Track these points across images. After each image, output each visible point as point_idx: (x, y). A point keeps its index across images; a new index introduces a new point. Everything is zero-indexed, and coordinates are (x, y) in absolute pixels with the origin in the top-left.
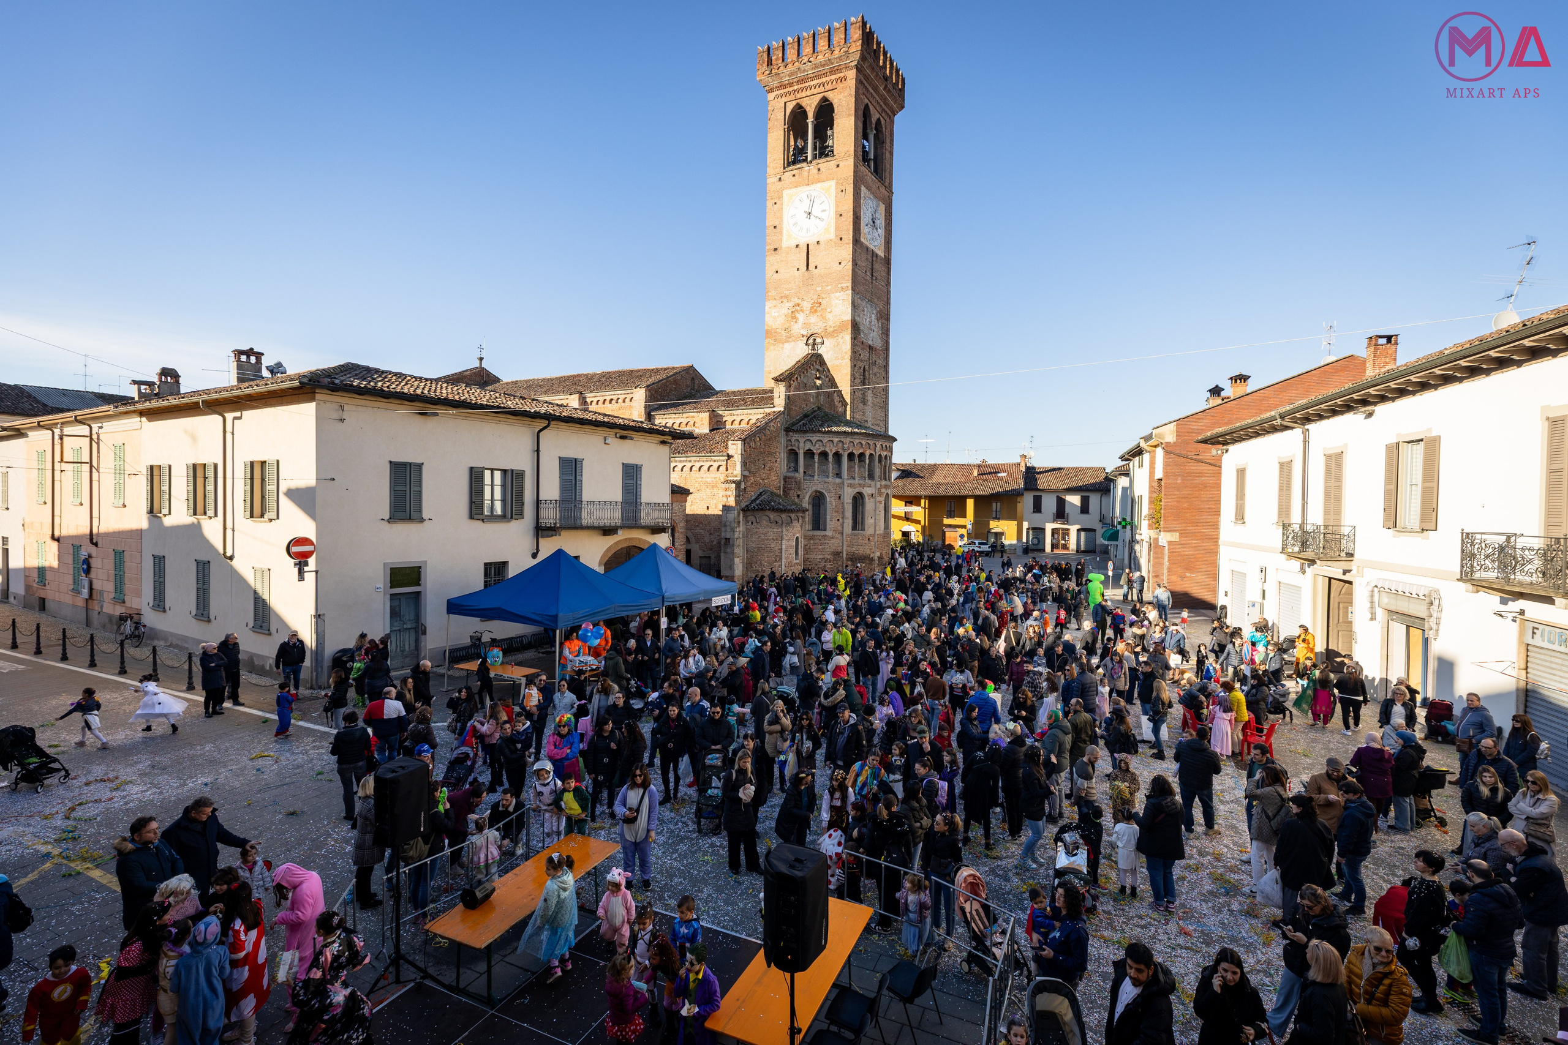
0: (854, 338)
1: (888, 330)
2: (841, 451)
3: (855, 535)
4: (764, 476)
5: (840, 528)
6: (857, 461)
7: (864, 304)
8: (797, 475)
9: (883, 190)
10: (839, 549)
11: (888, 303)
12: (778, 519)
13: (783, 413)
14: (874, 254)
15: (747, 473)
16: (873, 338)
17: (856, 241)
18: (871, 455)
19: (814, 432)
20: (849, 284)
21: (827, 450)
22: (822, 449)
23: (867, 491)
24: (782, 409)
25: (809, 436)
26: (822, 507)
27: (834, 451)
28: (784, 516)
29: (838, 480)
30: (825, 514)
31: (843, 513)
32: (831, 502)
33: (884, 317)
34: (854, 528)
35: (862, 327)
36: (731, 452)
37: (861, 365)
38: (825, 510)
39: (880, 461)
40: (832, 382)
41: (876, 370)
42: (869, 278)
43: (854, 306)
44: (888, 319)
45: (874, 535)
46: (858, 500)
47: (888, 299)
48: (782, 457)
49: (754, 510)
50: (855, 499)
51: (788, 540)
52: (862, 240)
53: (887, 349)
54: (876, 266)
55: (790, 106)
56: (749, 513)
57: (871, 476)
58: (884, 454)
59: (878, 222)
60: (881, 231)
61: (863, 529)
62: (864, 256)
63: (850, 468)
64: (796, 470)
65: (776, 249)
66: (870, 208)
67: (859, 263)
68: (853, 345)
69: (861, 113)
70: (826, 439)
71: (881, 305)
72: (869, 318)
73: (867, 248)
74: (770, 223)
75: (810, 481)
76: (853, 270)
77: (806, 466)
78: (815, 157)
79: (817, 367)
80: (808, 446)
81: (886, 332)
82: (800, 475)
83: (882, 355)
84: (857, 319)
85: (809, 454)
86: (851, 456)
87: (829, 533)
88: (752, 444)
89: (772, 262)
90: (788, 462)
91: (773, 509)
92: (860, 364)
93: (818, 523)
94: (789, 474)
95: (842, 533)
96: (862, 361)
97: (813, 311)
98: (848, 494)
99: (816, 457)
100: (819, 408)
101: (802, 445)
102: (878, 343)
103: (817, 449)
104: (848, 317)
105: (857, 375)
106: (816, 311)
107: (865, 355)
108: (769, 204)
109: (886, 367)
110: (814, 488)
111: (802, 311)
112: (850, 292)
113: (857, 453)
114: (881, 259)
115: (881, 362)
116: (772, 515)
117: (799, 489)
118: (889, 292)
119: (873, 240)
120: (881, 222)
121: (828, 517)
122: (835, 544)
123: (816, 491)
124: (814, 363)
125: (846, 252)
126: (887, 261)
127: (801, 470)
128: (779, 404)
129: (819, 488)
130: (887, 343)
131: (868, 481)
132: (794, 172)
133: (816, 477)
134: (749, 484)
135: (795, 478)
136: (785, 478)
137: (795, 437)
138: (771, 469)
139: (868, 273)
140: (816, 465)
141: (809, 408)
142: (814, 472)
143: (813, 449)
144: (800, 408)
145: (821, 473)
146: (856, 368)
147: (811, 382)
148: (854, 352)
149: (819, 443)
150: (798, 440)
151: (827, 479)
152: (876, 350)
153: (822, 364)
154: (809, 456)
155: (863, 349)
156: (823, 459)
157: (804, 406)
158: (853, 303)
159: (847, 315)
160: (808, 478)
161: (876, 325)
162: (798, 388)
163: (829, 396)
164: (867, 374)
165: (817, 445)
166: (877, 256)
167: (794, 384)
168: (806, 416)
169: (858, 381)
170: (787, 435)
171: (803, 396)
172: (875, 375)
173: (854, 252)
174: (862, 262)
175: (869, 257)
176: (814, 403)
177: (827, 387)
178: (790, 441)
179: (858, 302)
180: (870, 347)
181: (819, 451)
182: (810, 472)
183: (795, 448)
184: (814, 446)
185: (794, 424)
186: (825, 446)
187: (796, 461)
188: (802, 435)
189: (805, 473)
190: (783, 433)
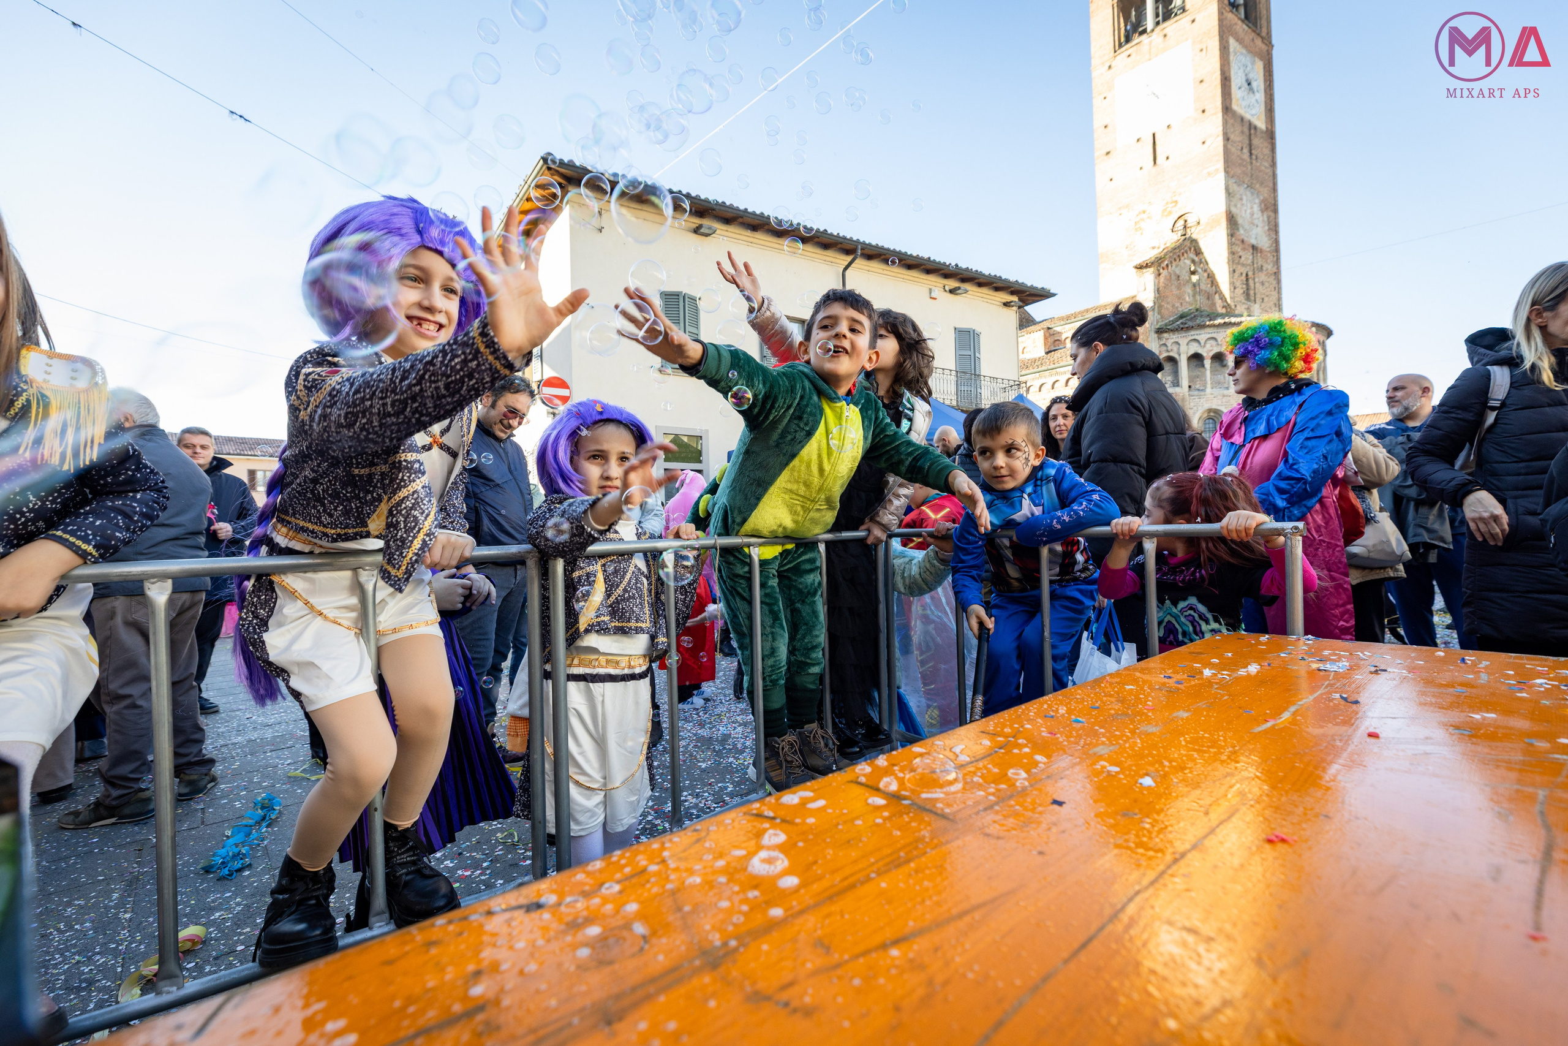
0: (1231, 235)
1: (1276, 225)
7: (1242, 190)
9: (1259, 43)
11: (1274, 189)
14: (1251, 127)
16: (1258, 235)
17: (1227, 109)
19: (1202, 326)
20: (1220, 165)
22: (1216, 350)
25: (1193, 335)
33: (1271, 207)
35: (1240, 221)
37: (1244, 270)
40: (1211, 277)
41: (1262, 277)
42: (1246, 156)
43: (1229, 193)
44: (1276, 211)
47: (1275, 184)
52: (1235, 107)
53: (1277, 250)
54: (1256, 141)
59: (1255, 84)
60: (1260, 96)
62: (1238, 128)
65: (1108, 153)
66: (1244, 69)
67: (1232, 137)
68: (1231, 244)
71: (1265, 192)
72: (1250, 209)
73: (1242, 119)
74: (1098, 122)
75: (1200, 397)
76: (1225, 146)
77: (1191, 379)
78: (1157, 24)
79: (1192, 255)
80: (1194, 349)
81: (1274, 228)
82: (1183, 389)
83: (1271, 259)
84: (1234, 210)
85: (1195, 358)
89: (1103, 169)
92: (1240, 269)
96: (1243, 265)
99: (1207, 363)
100: (1198, 309)
101: (1183, 348)
102: (1264, 243)
103: (1207, 351)
104: (1222, 208)
105: (1238, 284)
107: (1247, 257)
108: (1097, 101)
109: (1277, 275)
110: (1207, 406)
111: (1150, 217)
112: (1221, 175)
114: (1262, 132)
115: (1269, 267)
118: (1274, 176)
119: (1251, 107)
120: (1258, 83)
123: (1210, 410)
124: (1187, 248)
125: (1215, 123)
126: (1270, 135)
127: (1185, 381)
129: (1215, 405)
130: (1277, 242)
132: (1129, 52)
133: (1209, 390)
137: (1171, 339)
139: (1246, 151)
140: (1208, 373)
141: (1185, 309)
142: (1205, 386)
143: (1200, 351)
144: (1173, 306)
145: (1217, 384)
146: (1236, 275)
147: (1185, 275)
148: (1232, 253)
149: (1213, 342)
150: (1177, 343)
151: (1226, 392)
152: (1261, 251)
153: (1198, 252)
154: (1194, 362)
155: (1244, 249)
156: (1217, 364)
157: (1178, 305)
158: (1227, 189)
159: (1220, 206)
160: (1196, 393)
161: (1260, 219)
162: (1169, 279)
163: (1209, 297)
164: (1251, 282)
165: (1208, 346)
166: (1256, 128)
167: (1164, 273)
168: (1181, 317)
169: (1239, 291)
170: (1159, 338)
171: (1175, 292)
172: (1263, 284)
173: (1225, 123)
174: (1236, 137)
175: (1246, 130)
176: (1191, 304)
177: (1205, 286)
178: (1165, 345)
179: (1234, 187)
180: (1254, 247)
181: (1211, 354)
182: (1198, 385)
183: (1173, 354)
184: (1204, 347)
185: (1168, 325)
186: (1220, 346)
187: (1176, 372)
188: (1183, 334)
189: (1190, 387)
190: (1154, 336)
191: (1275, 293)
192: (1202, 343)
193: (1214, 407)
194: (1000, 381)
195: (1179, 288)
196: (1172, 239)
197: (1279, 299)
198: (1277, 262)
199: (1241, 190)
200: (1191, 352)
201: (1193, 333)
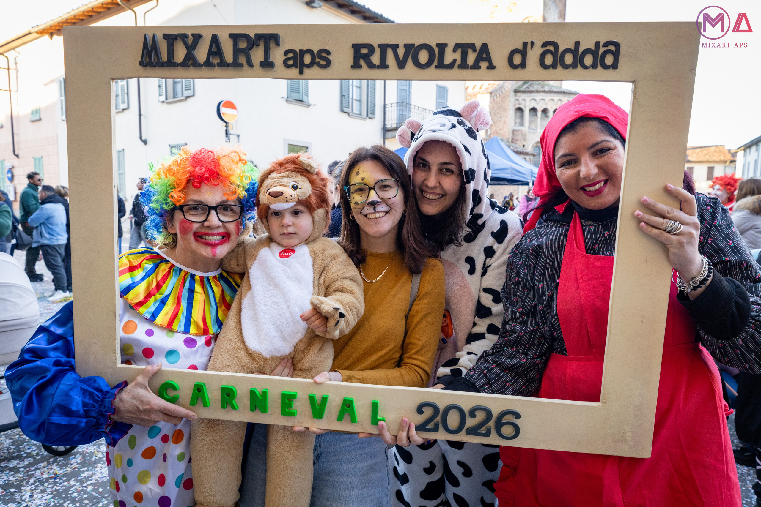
4: (501, 127)
7: (551, 3)
8: (522, 128)
11: (565, 5)
19: (538, 92)
21: (549, 107)
22: (544, 107)
25: (534, 96)
33: (563, 15)
43: (545, 4)
48: (511, 112)
64: (522, 124)
70: (548, 97)
71: (561, 6)
72: (553, 16)
77: (530, 122)
80: (533, 105)
82: (525, 129)
84: (546, 15)
85: (534, 110)
88: (495, 98)
90: (515, 119)
94: (517, 128)
99: (539, 113)
101: (528, 103)
103: (540, 108)
110: (536, 140)
117: (525, 140)
127: (526, 123)
134: (492, 131)
135: (521, 131)
136: (513, 131)
137: (521, 96)
138: (505, 122)
140: (539, 120)
142: (537, 127)
143: (536, 106)
149: (542, 101)
150: (524, 100)
154: (533, 113)
156: (543, 115)
160: (532, 131)
165: (540, 104)
168: (525, 83)
170: (515, 96)
178: (518, 100)
181: (542, 108)
182: (533, 127)
183: (522, 106)
184: (538, 104)
185: (519, 88)
186: (546, 104)
187: (522, 117)
188: (528, 94)
189: (529, 127)
190: (513, 94)
192: (538, 101)
194: (427, 111)
200: (531, 106)
201: (533, 94)
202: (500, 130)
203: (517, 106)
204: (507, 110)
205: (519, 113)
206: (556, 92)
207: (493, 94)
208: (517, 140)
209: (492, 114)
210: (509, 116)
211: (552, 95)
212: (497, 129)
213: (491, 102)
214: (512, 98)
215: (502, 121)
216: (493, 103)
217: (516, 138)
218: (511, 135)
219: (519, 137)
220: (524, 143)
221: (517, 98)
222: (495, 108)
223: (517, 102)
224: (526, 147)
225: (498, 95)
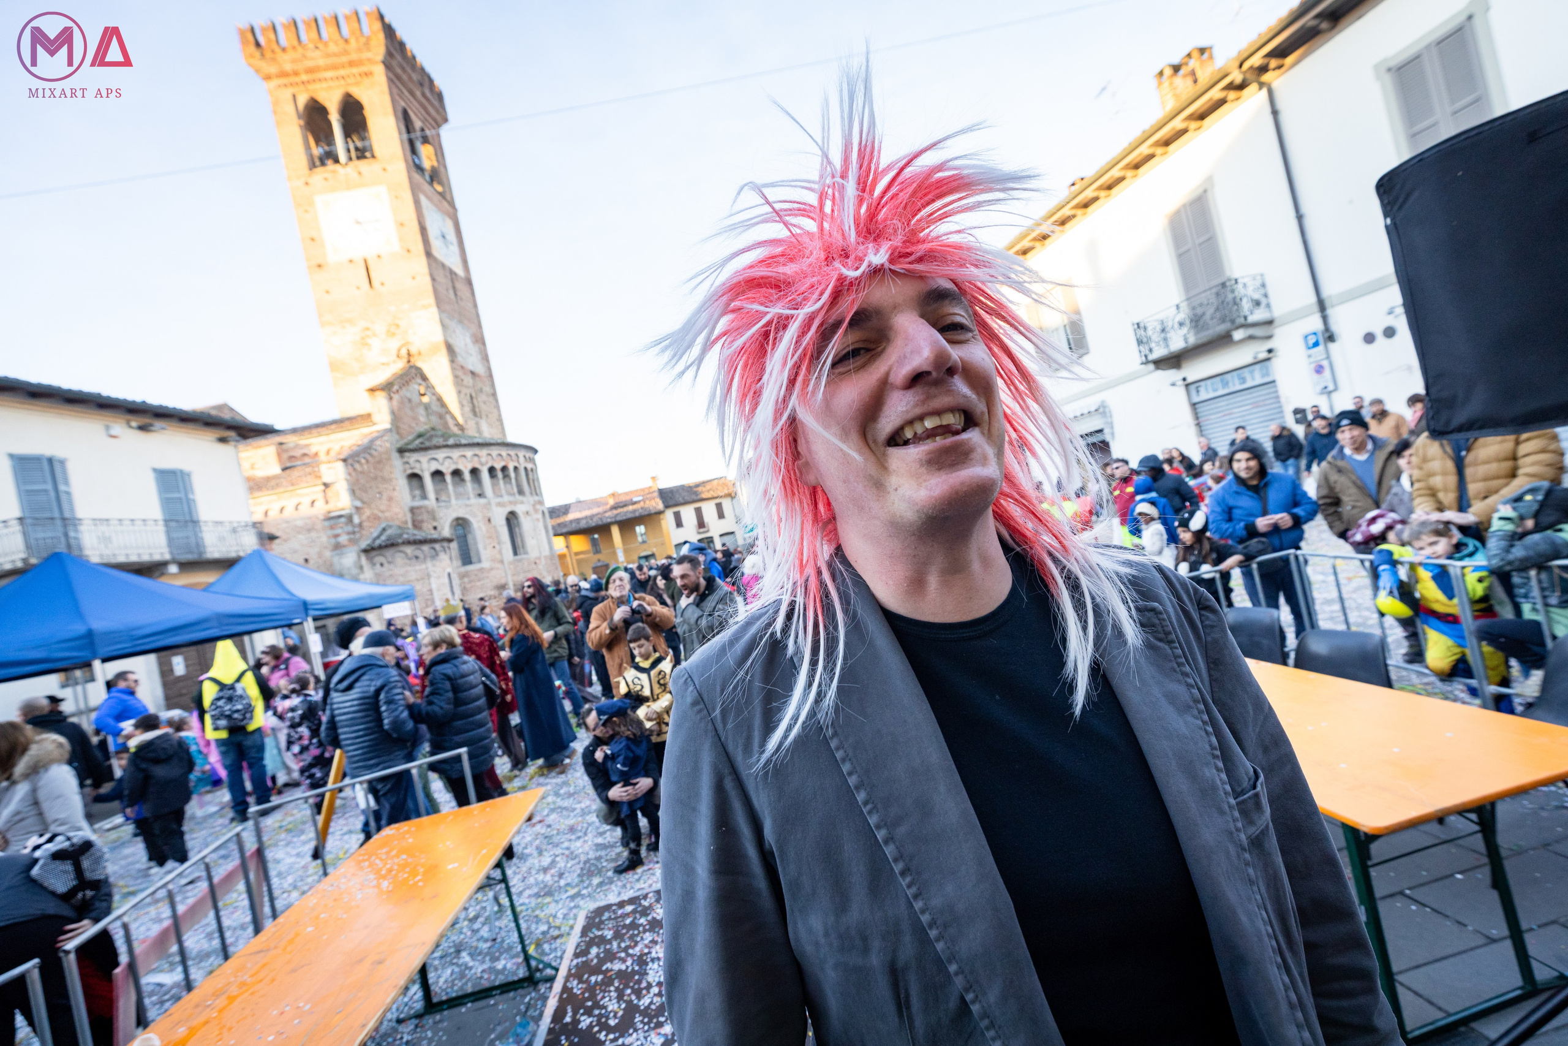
0: (452, 361)
1: (487, 356)
2: (477, 466)
3: (519, 561)
4: (383, 508)
5: (498, 556)
6: (500, 475)
7: (454, 324)
8: (425, 503)
9: (445, 204)
10: (503, 581)
11: (480, 326)
12: (418, 553)
13: (390, 430)
14: (452, 273)
15: (358, 504)
16: (473, 363)
17: (429, 254)
18: (516, 468)
19: (437, 447)
20: (431, 300)
21: (461, 467)
22: (453, 467)
23: (520, 509)
24: (388, 426)
25: (433, 454)
26: (470, 538)
27: (470, 467)
28: (426, 548)
29: (482, 501)
30: (476, 544)
31: (498, 537)
32: (478, 528)
33: (480, 340)
34: (515, 553)
35: (457, 350)
36: (326, 480)
37: (468, 391)
38: (475, 539)
39: (527, 475)
40: (440, 399)
41: (483, 397)
42: (452, 296)
43: (444, 326)
44: (484, 344)
45: (539, 558)
46: (512, 519)
47: (479, 322)
48: (402, 483)
49: (380, 547)
50: (508, 520)
51: (438, 577)
52: (435, 254)
53: (491, 376)
54: (458, 285)
55: (302, 100)
56: (374, 553)
57: (521, 492)
58: (529, 466)
59: (448, 237)
60: (455, 248)
61: (526, 553)
62: (441, 272)
63: (494, 485)
64: (424, 497)
65: (319, 266)
66: (437, 223)
67: (437, 278)
68: (453, 369)
69: (400, 115)
70: (456, 453)
71: (473, 328)
72: (463, 341)
73: (443, 265)
74: (304, 234)
75: (447, 507)
76: (434, 286)
77: (437, 492)
78: (350, 159)
79: (419, 380)
80: (434, 466)
81: (485, 358)
82: (431, 502)
83: (487, 382)
84: (451, 341)
85: (437, 474)
86: (492, 470)
87: (485, 564)
88: (357, 466)
89: (318, 280)
90: (411, 490)
91: (409, 543)
92: (464, 390)
93: (466, 558)
94: (417, 503)
95: (502, 562)
96: (467, 387)
97: (391, 334)
98: (499, 517)
99: (448, 478)
100: (433, 429)
101: (425, 465)
102: (480, 369)
103: (447, 468)
104: (440, 338)
105: (465, 403)
106: (393, 334)
107: (468, 380)
109: (494, 395)
110: (455, 515)
111: (375, 335)
112: (434, 310)
113: (498, 466)
114: (461, 278)
115: (487, 389)
116: (409, 550)
117: (434, 519)
118: (478, 315)
119: (448, 256)
120: (452, 236)
121: (481, 546)
122: (499, 575)
123: (457, 518)
124: (413, 374)
125: (421, 264)
126: (469, 282)
127: (431, 495)
128: (383, 420)
129: (461, 513)
130: (489, 369)
131: (519, 498)
132: (326, 175)
133: (453, 501)
134: (364, 517)
135: (425, 507)
136: (412, 510)
137: (412, 458)
138: (390, 499)
139: (451, 292)
140: (450, 487)
141: (422, 428)
142: (449, 496)
143: (441, 468)
144: (410, 426)
145: (458, 496)
146: (462, 395)
147: (415, 398)
148: (456, 377)
149: (449, 460)
150: (418, 461)
151: (467, 502)
152: (478, 376)
153: (424, 378)
154: (438, 478)
155: (465, 374)
156: (457, 479)
157: (414, 425)
158: (442, 322)
159: (438, 336)
160: (443, 504)
161: (473, 349)
162: (402, 402)
163: (441, 417)
164: (475, 401)
165: (446, 464)
166: (456, 274)
167: (396, 397)
168: (420, 436)
169: (467, 409)
170: (402, 457)
171: (409, 413)
172: (485, 403)
173: (430, 266)
174: (441, 278)
175: (448, 274)
176: (426, 424)
177: (435, 407)
178: (407, 463)
179: (447, 321)
180: (473, 373)
181: (451, 470)
182: (443, 497)
183: (417, 471)
184: (442, 464)
185: (407, 444)
186: (456, 463)
187: (422, 487)
188: (423, 453)
189: (437, 499)
190: (396, 455)
191: (495, 411)
192: (441, 460)
193: (461, 515)
195: (412, 409)
196: (399, 366)
197: (500, 415)
198: (493, 385)
199: (452, 324)
200: (433, 470)
201: (431, 452)
202: (382, 512)
203: (409, 472)
204: (391, 480)
205: (415, 482)
206: (465, 445)
207: (350, 461)
208: (422, 521)
209: (358, 492)
210: (398, 488)
211: (461, 449)
212: (376, 512)
213: (350, 474)
214: (397, 461)
215: (385, 497)
216: (353, 474)
217: (420, 518)
218: (409, 516)
219: (425, 516)
220: (435, 524)
221: (406, 460)
222: (362, 481)
223: (407, 466)
224: (439, 528)
225: (363, 461)
